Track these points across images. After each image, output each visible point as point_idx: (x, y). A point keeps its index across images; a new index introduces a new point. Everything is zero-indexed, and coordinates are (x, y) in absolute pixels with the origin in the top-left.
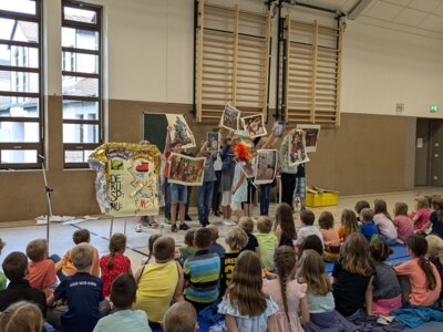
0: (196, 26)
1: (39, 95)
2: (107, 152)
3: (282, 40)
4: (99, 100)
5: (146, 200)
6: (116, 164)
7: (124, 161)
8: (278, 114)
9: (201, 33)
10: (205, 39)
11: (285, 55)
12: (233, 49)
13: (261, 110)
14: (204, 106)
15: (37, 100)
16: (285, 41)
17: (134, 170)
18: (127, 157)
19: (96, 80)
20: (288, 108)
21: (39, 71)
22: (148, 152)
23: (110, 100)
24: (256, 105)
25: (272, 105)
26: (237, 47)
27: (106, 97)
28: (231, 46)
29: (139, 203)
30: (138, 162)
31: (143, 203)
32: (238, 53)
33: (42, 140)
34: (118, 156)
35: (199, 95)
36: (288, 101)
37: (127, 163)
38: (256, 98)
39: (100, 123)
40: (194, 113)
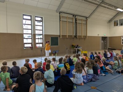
0: (60, 20)
1: (31, 34)
3: (76, 23)
4: (43, 35)
8: (76, 36)
9: (61, 22)
11: (77, 25)
14: (62, 35)
15: (31, 35)
16: (77, 23)
19: (42, 31)
20: (78, 35)
21: (31, 29)
23: (45, 35)
24: (72, 35)
25: (75, 35)
26: (68, 24)
27: (44, 34)
33: (32, 42)
35: (61, 33)
36: (77, 34)
39: (43, 39)
40: (60, 36)
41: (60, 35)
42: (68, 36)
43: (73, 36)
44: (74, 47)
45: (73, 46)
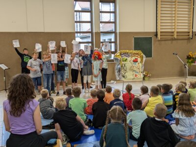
1: (91, 32)
2: (121, 54)
4: (115, 33)
5: (137, 74)
6: (124, 59)
7: (128, 58)
12: (175, 5)
13: (189, 32)
14: (161, 32)
17: (132, 61)
18: (129, 56)
19: (114, 24)
21: (91, 22)
22: (137, 54)
23: (119, 33)
24: (187, 30)
26: (177, 4)
27: (118, 31)
28: (174, 4)
29: (134, 75)
30: (134, 58)
31: (136, 75)
32: (177, 6)
34: (125, 56)
35: (159, 27)
37: (129, 59)
38: (187, 27)
39: (115, 42)
40: (156, 35)
41: (157, 32)
42: (177, 32)
43: (191, 34)
44: (192, 62)
45: (189, 58)
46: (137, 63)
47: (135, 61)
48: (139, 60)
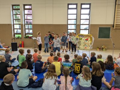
0: (116, 4)
2: (79, 36)
6: (81, 38)
10: (118, 7)
17: (85, 40)
18: (83, 37)
22: (89, 36)
27: (90, 24)
30: (86, 38)
31: (86, 48)
37: (83, 38)
39: (89, 30)
40: (113, 26)
41: (114, 24)
46: (87, 41)
47: (87, 40)
48: (89, 39)
